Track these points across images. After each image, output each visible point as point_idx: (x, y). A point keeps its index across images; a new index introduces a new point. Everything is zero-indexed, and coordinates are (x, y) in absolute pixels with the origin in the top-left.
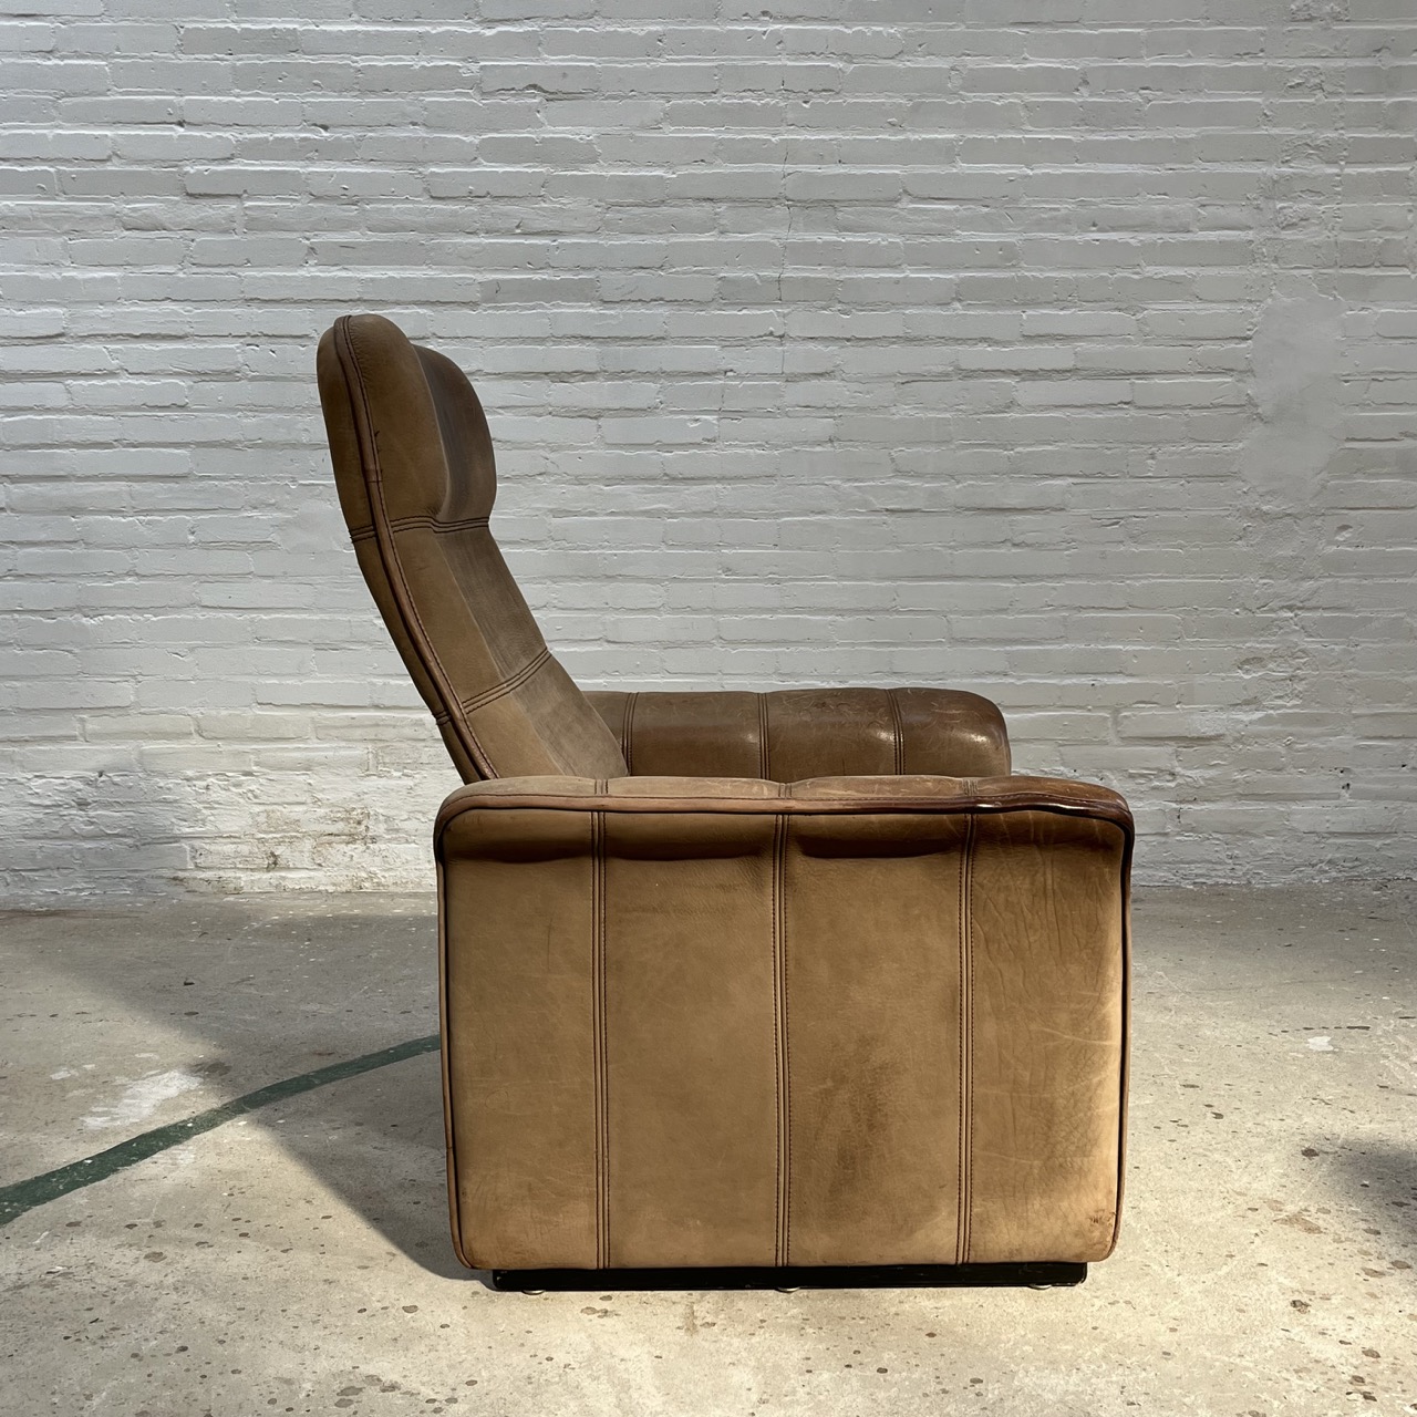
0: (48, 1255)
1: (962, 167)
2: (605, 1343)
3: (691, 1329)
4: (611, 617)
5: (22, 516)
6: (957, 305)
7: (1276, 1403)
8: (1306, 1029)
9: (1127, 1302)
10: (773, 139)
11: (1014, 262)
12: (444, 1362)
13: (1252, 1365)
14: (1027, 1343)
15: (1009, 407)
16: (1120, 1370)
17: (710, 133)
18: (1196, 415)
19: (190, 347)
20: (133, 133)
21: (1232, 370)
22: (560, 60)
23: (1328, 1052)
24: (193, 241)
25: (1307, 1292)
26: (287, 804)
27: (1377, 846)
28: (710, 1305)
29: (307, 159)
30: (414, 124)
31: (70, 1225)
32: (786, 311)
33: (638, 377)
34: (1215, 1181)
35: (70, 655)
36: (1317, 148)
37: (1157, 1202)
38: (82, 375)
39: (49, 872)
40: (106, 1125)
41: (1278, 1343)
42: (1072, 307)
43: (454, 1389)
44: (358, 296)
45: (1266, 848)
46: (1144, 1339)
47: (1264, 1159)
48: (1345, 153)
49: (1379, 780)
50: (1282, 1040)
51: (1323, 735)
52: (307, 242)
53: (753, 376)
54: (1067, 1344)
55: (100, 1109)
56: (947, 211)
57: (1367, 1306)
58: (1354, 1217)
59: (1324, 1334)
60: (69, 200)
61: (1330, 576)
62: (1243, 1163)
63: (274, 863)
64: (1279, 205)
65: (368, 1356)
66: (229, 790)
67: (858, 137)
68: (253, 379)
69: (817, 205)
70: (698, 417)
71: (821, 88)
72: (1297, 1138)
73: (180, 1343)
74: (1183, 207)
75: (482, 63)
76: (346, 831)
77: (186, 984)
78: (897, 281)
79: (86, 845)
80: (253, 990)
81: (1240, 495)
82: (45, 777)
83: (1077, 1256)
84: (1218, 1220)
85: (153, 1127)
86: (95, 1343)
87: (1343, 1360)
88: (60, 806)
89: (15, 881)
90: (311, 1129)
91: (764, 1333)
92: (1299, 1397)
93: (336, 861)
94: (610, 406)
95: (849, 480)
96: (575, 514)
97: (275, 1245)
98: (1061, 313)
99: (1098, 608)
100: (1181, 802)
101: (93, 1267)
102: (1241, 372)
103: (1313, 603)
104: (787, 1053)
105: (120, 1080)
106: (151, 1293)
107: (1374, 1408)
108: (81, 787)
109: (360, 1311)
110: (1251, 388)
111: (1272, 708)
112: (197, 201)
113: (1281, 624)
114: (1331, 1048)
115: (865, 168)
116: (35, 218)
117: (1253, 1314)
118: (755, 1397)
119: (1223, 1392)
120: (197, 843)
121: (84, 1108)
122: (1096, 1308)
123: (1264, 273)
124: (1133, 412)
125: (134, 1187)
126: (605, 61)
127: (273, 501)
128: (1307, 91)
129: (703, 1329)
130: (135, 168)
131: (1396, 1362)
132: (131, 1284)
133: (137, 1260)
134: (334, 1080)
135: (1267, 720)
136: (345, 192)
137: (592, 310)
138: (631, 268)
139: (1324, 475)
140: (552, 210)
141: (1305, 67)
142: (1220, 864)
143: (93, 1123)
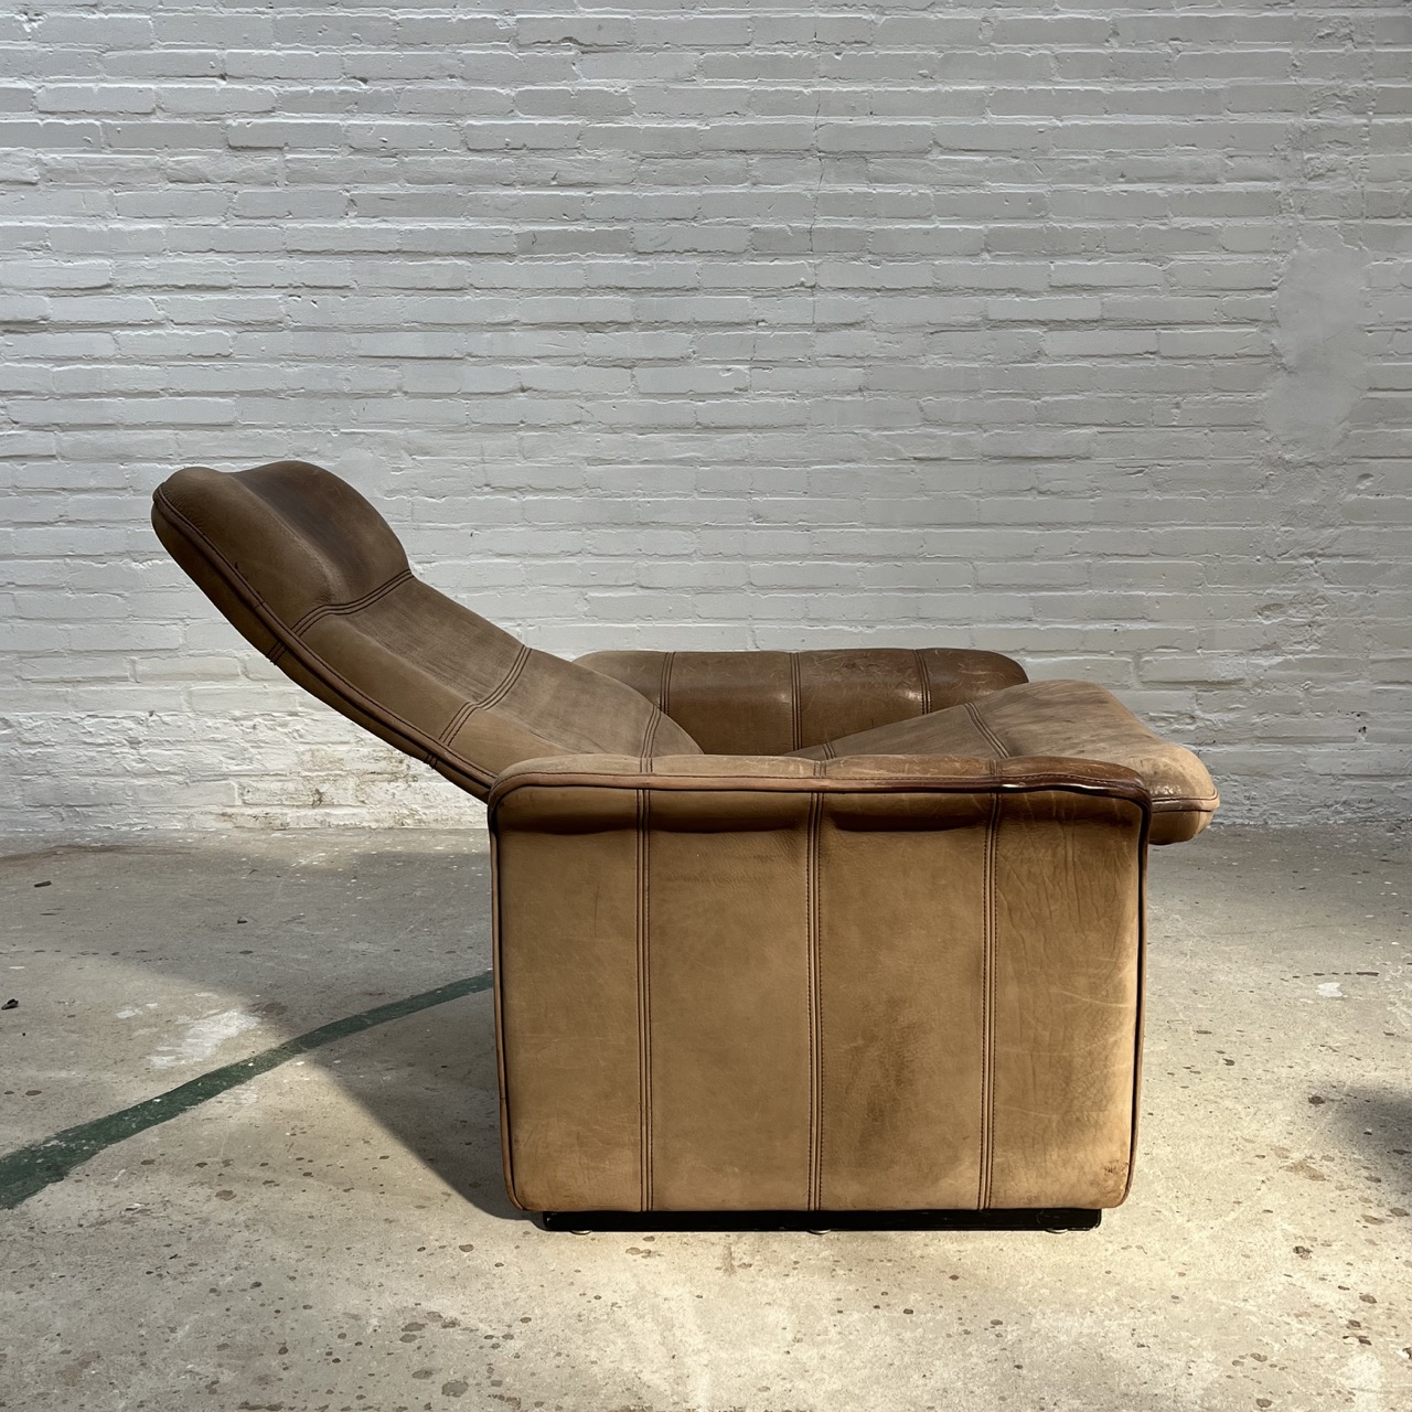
0: (127, 1193)
1: (992, 119)
2: (649, 1283)
3: (730, 1269)
4: (644, 563)
5: (72, 464)
6: (986, 256)
7: (1277, 1346)
8: (1316, 974)
9: (1140, 1247)
10: (805, 91)
11: (1043, 213)
12: (500, 1300)
13: (1255, 1309)
14: (1044, 1286)
15: (1036, 357)
16: (1132, 1314)
17: (744, 85)
18: (1220, 364)
19: (233, 297)
20: (176, 86)
21: (1257, 321)
22: (595, 13)
23: (1337, 999)
24: (235, 193)
25: (1309, 1238)
26: (332, 743)
27: (1392, 788)
28: (747, 1246)
29: (347, 111)
30: (452, 77)
31: (144, 1163)
32: (817, 262)
33: (671, 327)
34: (1225, 1128)
35: (120, 599)
36: (1346, 98)
37: (1169, 1149)
38: (129, 325)
39: (102, 808)
40: (172, 1064)
41: (1280, 1288)
42: (1100, 258)
43: (509, 1326)
44: (397, 248)
45: (1280, 789)
46: (1155, 1282)
47: (1273, 1106)
48: (1373, 104)
49: (1395, 724)
50: (1293, 986)
51: (1344, 680)
52: (348, 194)
53: (785, 326)
54: (1081, 1287)
55: (166, 1049)
56: (976, 163)
57: (1365, 1252)
58: (1356, 1165)
59: (1324, 1279)
60: (115, 152)
61: (1350, 524)
62: (1252, 1110)
63: (319, 800)
64: (1307, 156)
65: (429, 1293)
66: (275, 729)
67: (889, 89)
68: (296, 329)
69: (850, 157)
70: (729, 367)
71: (853, 40)
72: (1304, 1086)
73: (254, 1280)
74: (1211, 158)
75: (519, 16)
76: (389, 770)
77: (239, 922)
78: (927, 232)
79: (138, 782)
80: (302, 929)
81: (1262, 444)
82: (96, 716)
83: (1091, 1203)
84: (1226, 1167)
85: (215, 1067)
86: (175, 1279)
87: (1341, 1305)
88: (113, 744)
89: (69, 817)
90: (366, 1069)
91: (798, 1274)
92: (1299, 1340)
93: (379, 799)
94: (644, 356)
95: (878, 429)
96: (610, 462)
97: (337, 1184)
98: (1089, 263)
99: (1121, 555)
100: (1200, 745)
101: (168, 1205)
102: (1265, 322)
103: (1333, 550)
104: (820, 1014)
105: (182, 1019)
106: (224, 1231)
107: (1368, 1350)
108: (133, 726)
109: (419, 1250)
110: (1276, 338)
111: (1291, 653)
112: (239, 153)
113: (1301, 571)
114: (1340, 994)
115: (896, 120)
116: (82, 171)
117: (1258, 1259)
118: (789, 1336)
119: (1228, 1335)
120: (244, 780)
121: (150, 1048)
122: (1108, 1253)
123: (1291, 224)
124: (1159, 362)
125: (202, 1126)
126: (639, 13)
127: (316, 449)
128: (1336, 41)
129: (740, 1270)
130: (179, 121)
131: (1391, 1307)
132: (205, 1221)
133: (209, 1199)
134: (385, 1020)
135: (1286, 665)
136: (384, 144)
137: (626, 261)
138: (664, 220)
139: (1347, 424)
140: (589, 162)
141: (1336, 17)
142: (1238, 804)
143: (160, 1062)
